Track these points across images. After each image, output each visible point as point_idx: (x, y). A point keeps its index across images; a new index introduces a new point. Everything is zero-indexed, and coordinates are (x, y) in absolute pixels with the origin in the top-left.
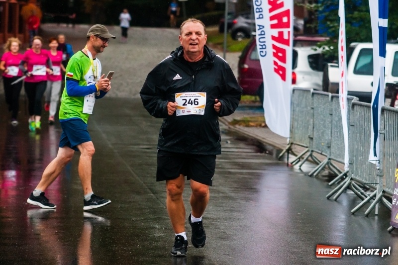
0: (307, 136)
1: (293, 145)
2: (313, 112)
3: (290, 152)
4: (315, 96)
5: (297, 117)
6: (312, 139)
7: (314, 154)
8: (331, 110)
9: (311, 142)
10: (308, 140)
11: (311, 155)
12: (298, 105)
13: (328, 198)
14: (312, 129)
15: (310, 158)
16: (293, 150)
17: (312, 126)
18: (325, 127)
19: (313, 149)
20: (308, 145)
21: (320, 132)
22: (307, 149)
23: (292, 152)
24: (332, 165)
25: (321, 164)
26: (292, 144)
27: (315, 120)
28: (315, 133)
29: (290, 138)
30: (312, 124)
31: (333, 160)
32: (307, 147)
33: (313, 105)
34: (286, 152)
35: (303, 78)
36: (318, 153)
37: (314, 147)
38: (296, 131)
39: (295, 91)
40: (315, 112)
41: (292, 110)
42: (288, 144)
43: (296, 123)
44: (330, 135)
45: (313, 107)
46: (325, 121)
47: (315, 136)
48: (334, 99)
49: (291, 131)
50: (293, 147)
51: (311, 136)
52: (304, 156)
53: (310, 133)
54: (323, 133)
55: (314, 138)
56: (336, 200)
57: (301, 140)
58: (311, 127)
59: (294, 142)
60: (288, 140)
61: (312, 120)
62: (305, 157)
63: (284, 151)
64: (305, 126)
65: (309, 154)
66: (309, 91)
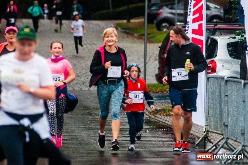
0: (222, 123)
1: (209, 133)
2: (228, 99)
4: (228, 83)
5: (212, 105)
6: (227, 126)
7: (230, 141)
8: (244, 97)
9: (226, 129)
10: (223, 127)
11: (226, 142)
12: (212, 93)
14: (226, 117)
15: (225, 145)
17: (227, 114)
18: (238, 114)
19: (228, 137)
20: (223, 132)
21: (234, 120)
22: (222, 137)
23: (208, 139)
25: (236, 150)
26: (208, 131)
27: (229, 107)
28: (229, 120)
29: (206, 126)
30: (227, 112)
32: (222, 135)
33: (227, 93)
34: (202, 139)
35: (223, 66)
36: (233, 140)
37: (229, 134)
39: (210, 79)
40: (229, 99)
41: (207, 98)
42: (204, 132)
43: (211, 111)
44: (243, 122)
45: (227, 95)
46: (238, 108)
47: (230, 123)
49: (207, 119)
50: (209, 135)
51: (226, 124)
52: (219, 143)
53: (225, 120)
54: (237, 120)
55: (228, 126)
57: (216, 128)
58: (225, 115)
59: (210, 130)
60: (204, 129)
61: (226, 107)
62: (221, 144)
63: (201, 138)
65: (224, 141)
66: (224, 78)
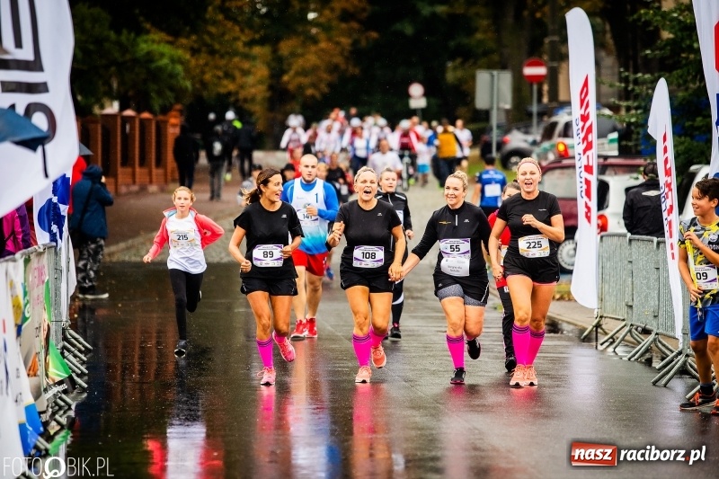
0: (624, 303)
1: (603, 319)
2: (632, 267)
3: (599, 330)
4: (633, 243)
5: (608, 277)
6: (631, 307)
8: (658, 262)
9: (630, 312)
10: (625, 310)
11: (630, 331)
12: (608, 259)
13: (655, 383)
14: (630, 292)
15: (628, 338)
16: (603, 327)
17: (630, 289)
18: (649, 288)
19: (633, 323)
20: (626, 317)
21: (642, 296)
22: (624, 323)
23: (602, 329)
24: (660, 342)
25: (643, 343)
26: (601, 317)
27: (634, 279)
28: (635, 298)
29: (598, 308)
30: (631, 286)
31: (662, 334)
32: (624, 320)
33: (631, 257)
34: (593, 329)
37: (634, 318)
38: (607, 297)
39: (604, 238)
40: (634, 267)
41: (600, 266)
42: (596, 318)
43: (607, 287)
44: (656, 299)
45: (630, 260)
46: (649, 279)
47: (636, 302)
48: (661, 246)
49: (600, 299)
50: (604, 322)
51: (630, 304)
52: (618, 334)
53: (628, 299)
54: (646, 297)
55: (634, 306)
56: (665, 386)
57: (615, 311)
58: (628, 290)
59: (605, 315)
60: (595, 313)
61: (630, 279)
62: (621, 334)
63: (591, 327)
64: (620, 289)
65: (627, 329)
